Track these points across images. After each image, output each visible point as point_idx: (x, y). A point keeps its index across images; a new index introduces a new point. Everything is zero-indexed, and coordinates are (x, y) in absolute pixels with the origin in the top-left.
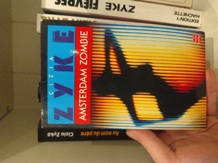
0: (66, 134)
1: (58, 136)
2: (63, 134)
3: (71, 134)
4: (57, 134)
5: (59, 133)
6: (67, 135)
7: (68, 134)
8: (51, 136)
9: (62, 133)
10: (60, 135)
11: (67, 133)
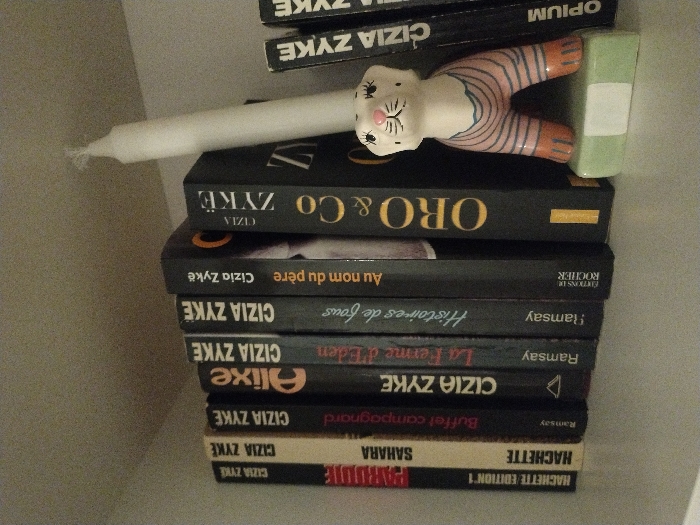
0: (235, 276)
1: (214, 281)
2: (226, 276)
3: (248, 278)
4: (213, 277)
5: (216, 274)
6: (237, 278)
7: (241, 277)
8: (197, 281)
9: (224, 274)
10: (220, 277)
11: (239, 274)
